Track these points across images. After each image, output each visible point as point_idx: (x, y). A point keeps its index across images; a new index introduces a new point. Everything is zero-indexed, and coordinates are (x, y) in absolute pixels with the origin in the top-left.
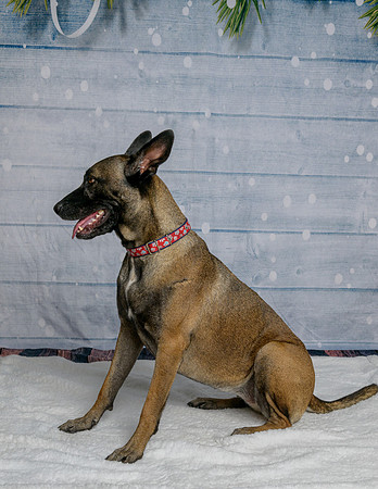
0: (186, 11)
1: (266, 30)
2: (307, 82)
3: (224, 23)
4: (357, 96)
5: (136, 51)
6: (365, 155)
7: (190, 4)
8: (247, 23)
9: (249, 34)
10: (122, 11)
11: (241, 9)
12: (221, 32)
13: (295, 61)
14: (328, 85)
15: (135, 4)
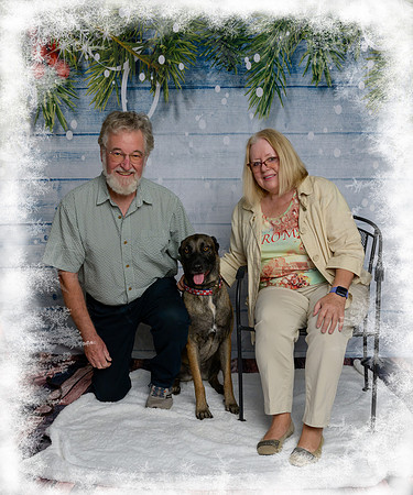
0: (224, 101)
1: (288, 113)
2: (321, 151)
3: (254, 109)
4: (361, 160)
5: (187, 134)
6: (368, 206)
7: (227, 95)
8: (272, 108)
9: (274, 116)
10: (176, 104)
11: (267, 97)
12: (252, 116)
13: (311, 135)
14: (337, 153)
15: (186, 98)
